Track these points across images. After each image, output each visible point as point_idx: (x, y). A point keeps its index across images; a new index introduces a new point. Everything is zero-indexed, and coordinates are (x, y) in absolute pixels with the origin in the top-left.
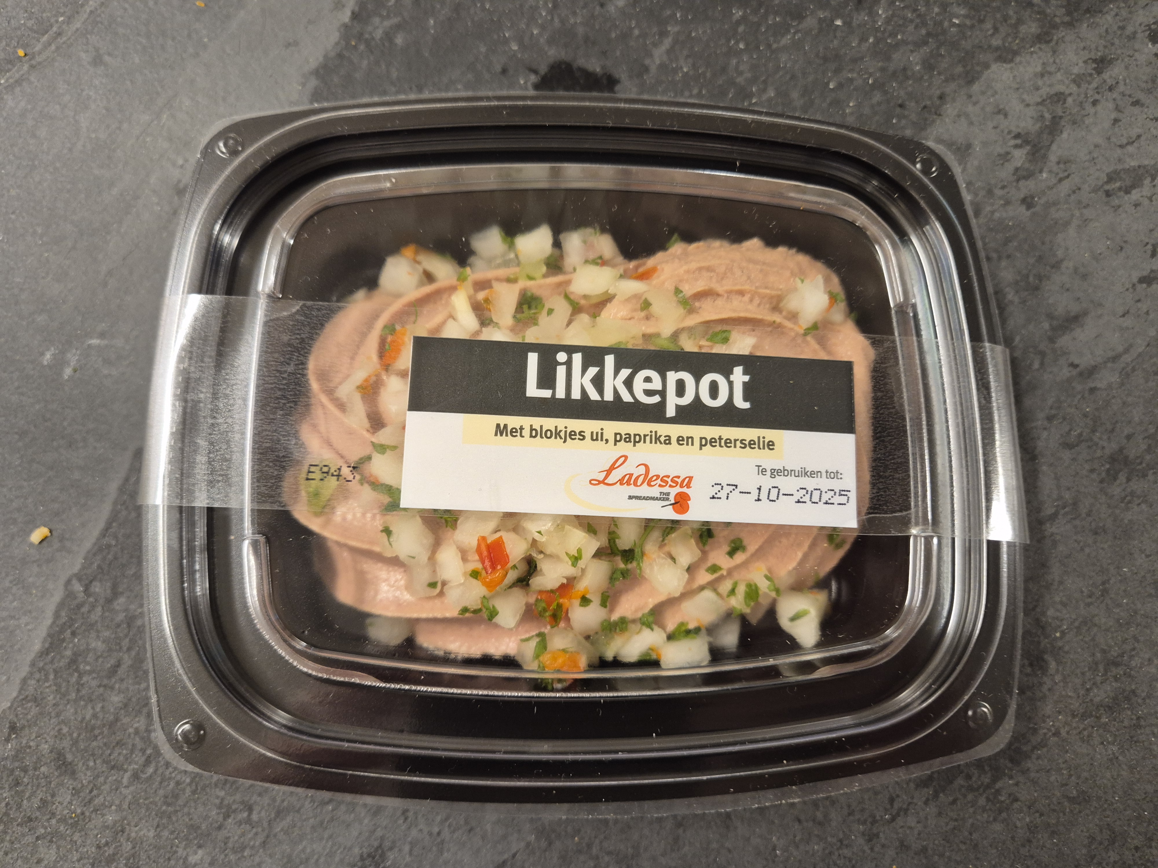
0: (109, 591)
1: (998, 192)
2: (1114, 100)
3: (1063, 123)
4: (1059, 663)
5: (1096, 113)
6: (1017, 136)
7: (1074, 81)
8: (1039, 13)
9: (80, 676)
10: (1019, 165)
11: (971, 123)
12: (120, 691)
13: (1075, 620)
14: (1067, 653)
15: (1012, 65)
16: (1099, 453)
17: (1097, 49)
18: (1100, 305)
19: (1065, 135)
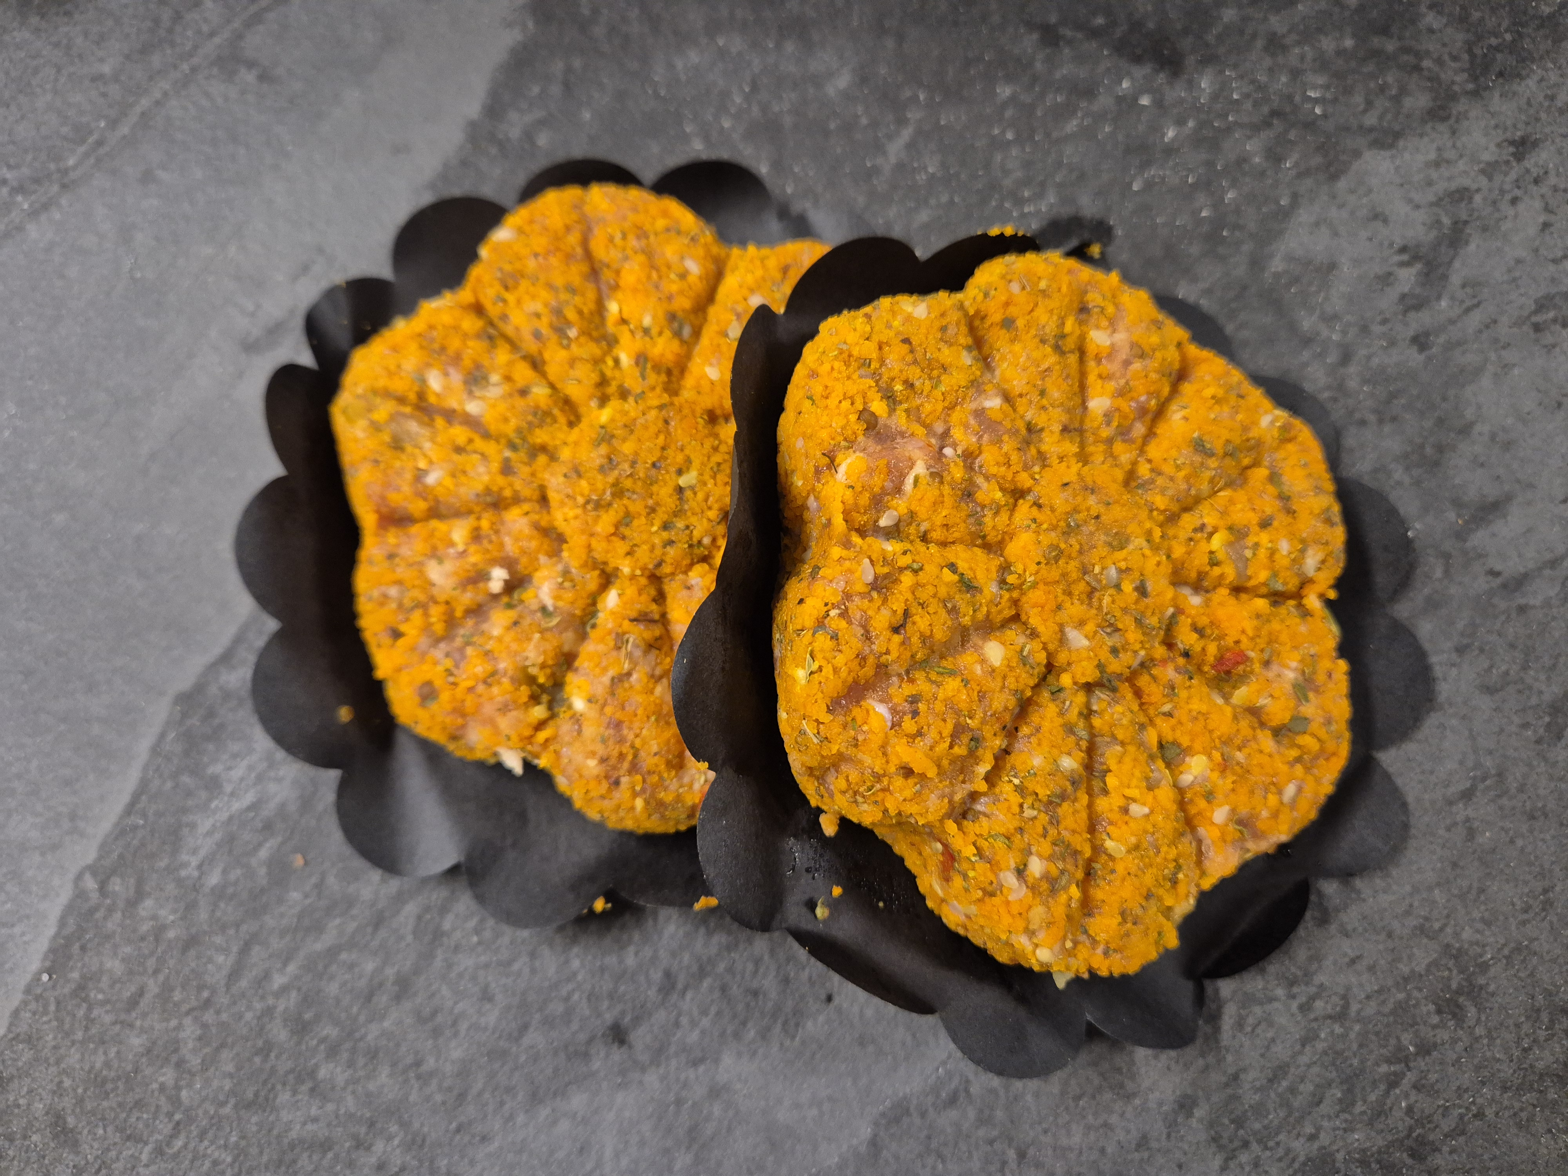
0: (132, 891)
1: (1377, 329)
2: (1542, 196)
3: (1468, 231)
4: (1480, 1009)
5: (1516, 216)
6: (1403, 250)
7: (1483, 172)
8: (1430, 79)
9: (90, 1009)
10: (1406, 290)
11: (1336, 234)
12: (142, 1030)
13: (1504, 945)
14: (1493, 994)
15: (1394, 151)
16: (1534, 701)
17: (1515, 126)
18: (1531, 486)
19: (1472, 247)
